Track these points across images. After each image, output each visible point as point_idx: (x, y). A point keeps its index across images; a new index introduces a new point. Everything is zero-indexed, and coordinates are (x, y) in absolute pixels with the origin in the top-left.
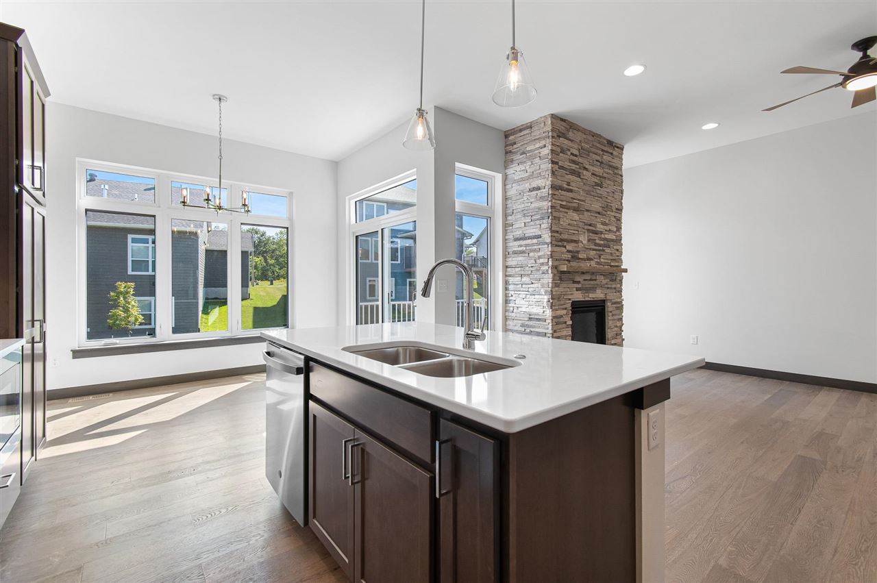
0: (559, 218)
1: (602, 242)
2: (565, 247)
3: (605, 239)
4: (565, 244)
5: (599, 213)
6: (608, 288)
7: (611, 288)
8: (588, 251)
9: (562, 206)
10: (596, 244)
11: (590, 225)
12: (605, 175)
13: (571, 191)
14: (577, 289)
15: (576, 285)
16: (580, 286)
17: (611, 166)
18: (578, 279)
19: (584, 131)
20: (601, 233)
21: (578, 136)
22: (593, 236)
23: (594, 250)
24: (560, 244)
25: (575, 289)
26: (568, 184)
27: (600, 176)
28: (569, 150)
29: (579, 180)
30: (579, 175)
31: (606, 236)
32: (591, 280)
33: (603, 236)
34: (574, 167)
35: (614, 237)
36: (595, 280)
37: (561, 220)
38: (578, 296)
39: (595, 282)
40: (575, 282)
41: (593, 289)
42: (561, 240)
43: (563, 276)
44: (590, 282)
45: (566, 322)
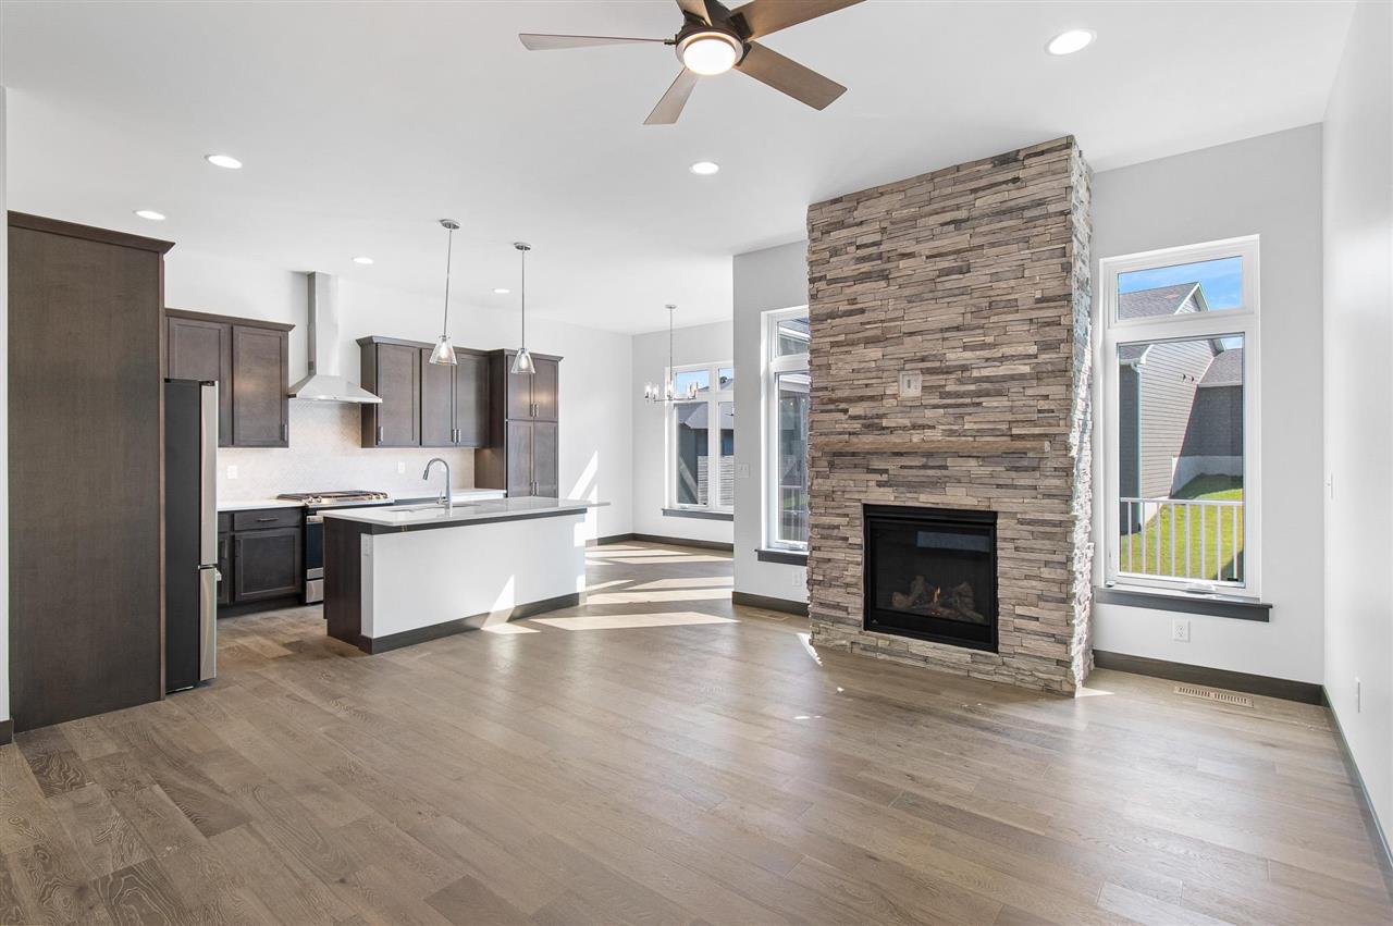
0: (829, 366)
1: (972, 387)
2: (845, 411)
3: (988, 379)
4: (843, 406)
5: (958, 329)
6: (998, 486)
7: (1015, 487)
8: (916, 413)
9: (834, 344)
10: (949, 395)
11: (923, 360)
12: (976, 241)
13: (862, 311)
14: (880, 484)
15: (878, 477)
16: (885, 477)
17: (1010, 211)
18: (877, 464)
19: (900, 187)
20: (964, 368)
21: (879, 207)
22: (934, 380)
23: (936, 407)
24: (832, 407)
25: (873, 483)
26: (853, 301)
27: (958, 252)
28: (851, 244)
29: (883, 284)
30: (884, 276)
31: (985, 372)
32: (924, 467)
33: (975, 374)
34: (866, 267)
35: (1026, 369)
36: (945, 467)
37: (833, 367)
38: (886, 497)
39: (945, 472)
40: (871, 471)
41: (936, 485)
42: (832, 401)
43: (837, 461)
44: (922, 472)
45: (846, 539)
